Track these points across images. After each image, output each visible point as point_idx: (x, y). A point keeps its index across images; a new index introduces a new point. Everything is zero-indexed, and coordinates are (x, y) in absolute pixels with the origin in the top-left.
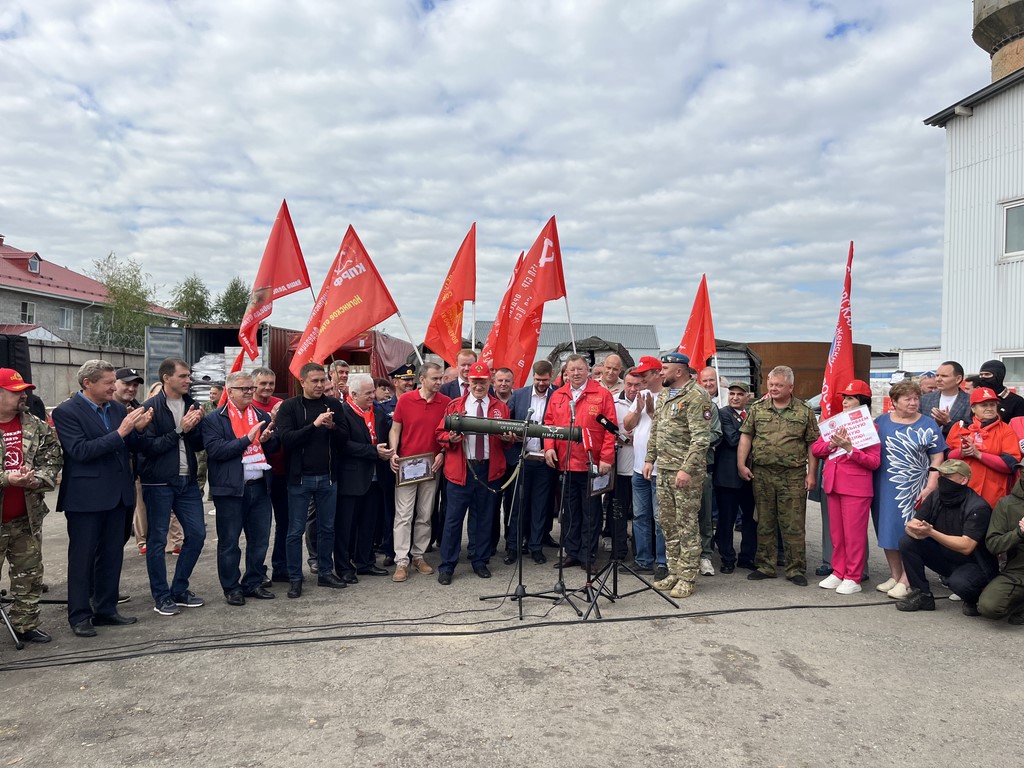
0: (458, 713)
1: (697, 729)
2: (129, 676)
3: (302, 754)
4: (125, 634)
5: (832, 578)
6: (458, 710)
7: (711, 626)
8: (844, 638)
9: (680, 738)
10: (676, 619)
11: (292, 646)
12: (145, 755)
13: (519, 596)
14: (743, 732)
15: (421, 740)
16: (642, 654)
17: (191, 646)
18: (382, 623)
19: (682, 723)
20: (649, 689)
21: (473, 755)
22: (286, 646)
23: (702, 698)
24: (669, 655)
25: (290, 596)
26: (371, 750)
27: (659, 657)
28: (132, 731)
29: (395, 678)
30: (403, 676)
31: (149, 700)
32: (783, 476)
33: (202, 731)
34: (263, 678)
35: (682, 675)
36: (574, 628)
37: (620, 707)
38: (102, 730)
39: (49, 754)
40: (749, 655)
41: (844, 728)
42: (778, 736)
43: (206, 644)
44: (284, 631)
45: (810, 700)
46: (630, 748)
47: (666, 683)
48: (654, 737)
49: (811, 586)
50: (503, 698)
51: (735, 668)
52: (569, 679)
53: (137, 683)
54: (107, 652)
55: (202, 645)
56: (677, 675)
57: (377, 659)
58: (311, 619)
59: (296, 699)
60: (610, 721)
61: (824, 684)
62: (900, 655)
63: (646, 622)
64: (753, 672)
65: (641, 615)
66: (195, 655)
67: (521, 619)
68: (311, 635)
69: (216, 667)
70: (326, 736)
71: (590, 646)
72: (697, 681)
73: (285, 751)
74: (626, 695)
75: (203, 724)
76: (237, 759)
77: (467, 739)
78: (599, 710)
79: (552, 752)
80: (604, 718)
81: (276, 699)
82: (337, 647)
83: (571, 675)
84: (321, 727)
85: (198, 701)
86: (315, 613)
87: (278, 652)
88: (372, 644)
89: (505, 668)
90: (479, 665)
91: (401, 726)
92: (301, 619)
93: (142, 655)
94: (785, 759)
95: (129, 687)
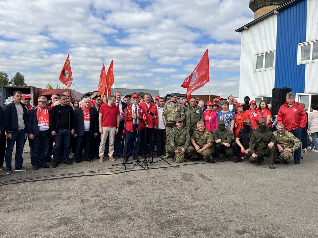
1: (178, 193)
3: (65, 206)
6: (110, 192)
7: (180, 169)
8: (215, 170)
9: (174, 194)
10: (170, 168)
11: (55, 180)
12: (13, 210)
15: (101, 200)
16: (162, 176)
18: (83, 173)
19: (174, 191)
20: (164, 184)
21: (116, 202)
22: (53, 180)
23: (179, 185)
24: (169, 176)
26: (86, 203)
27: (166, 176)
29: (90, 186)
30: (92, 185)
31: (11, 196)
33: (31, 203)
34: (47, 188)
35: (174, 180)
36: (141, 171)
37: (157, 188)
40: (191, 175)
41: (216, 190)
42: (200, 192)
44: (51, 176)
45: (207, 184)
46: (161, 198)
47: (169, 182)
48: (167, 195)
50: (123, 189)
53: (5, 192)
55: (25, 181)
56: (172, 180)
57: (83, 182)
59: (60, 193)
60: (155, 192)
61: (211, 180)
62: (230, 173)
63: (162, 169)
64: (192, 179)
65: (160, 167)
66: (23, 184)
67: (126, 170)
68: (60, 177)
69: (31, 187)
70: (71, 201)
71: (147, 175)
72: (177, 181)
73: (59, 206)
74: (158, 186)
75: (31, 201)
76: (44, 209)
77: (114, 199)
78: (151, 190)
79: (139, 200)
80: (153, 191)
81: (53, 193)
82: (70, 179)
83: (142, 182)
84: (69, 199)
85: (27, 195)
86: (60, 172)
87: (51, 182)
88: (81, 178)
89: (123, 182)
90: (115, 181)
91: (94, 197)
92: (56, 173)
93: (5, 185)
94: (202, 197)
95: (3, 193)
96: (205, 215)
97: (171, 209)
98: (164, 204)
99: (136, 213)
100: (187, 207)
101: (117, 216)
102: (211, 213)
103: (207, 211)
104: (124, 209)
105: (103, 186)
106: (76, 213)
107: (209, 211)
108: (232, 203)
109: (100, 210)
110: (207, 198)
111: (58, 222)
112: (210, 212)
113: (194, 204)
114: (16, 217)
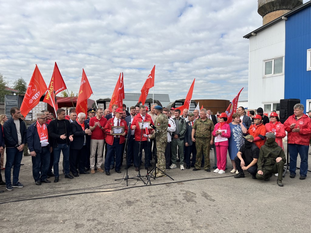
0: (107, 216)
1: (178, 216)
2: (2, 209)
3: (58, 232)
4: (0, 196)
5: (217, 169)
6: (107, 215)
7: (183, 185)
8: (220, 187)
9: (173, 219)
10: (173, 184)
11: (55, 198)
13: (127, 179)
15: (96, 225)
16: (163, 195)
17: (22, 199)
18: (84, 189)
19: (174, 215)
20: (164, 205)
21: (112, 228)
22: (53, 198)
23: (180, 207)
24: (171, 195)
25: (55, 182)
26: (80, 229)
27: (168, 195)
28: (3, 227)
29: (88, 206)
30: (90, 206)
31: (9, 217)
32: (204, 141)
33: (26, 226)
34: (45, 209)
35: (174, 200)
36: (143, 188)
37: (156, 211)
40: (193, 193)
41: (219, 213)
42: (201, 217)
43: (27, 199)
44: (52, 193)
45: (210, 206)
46: (158, 223)
47: (170, 203)
48: (165, 219)
49: (212, 172)
50: (121, 211)
51: (189, 198)
52: (141, 203)
53: (5, 212)
55: (25, 199)
57: (82, 200)
58: (61, 189)
59: (56, 215)
60: (153, 215)
61: (214, 200)
62: (235, 191)
63: (164, 185)
64: (194, 199)
65: (163, 183)
66: (23, 202)
67: (127, 186)
68: (61, 194)
69: (30, 206)
70: (66, 226)
71: (148, 193)
72: (178, 202)
73: (53, 231)
74: (158, 207)
75: (26, 224)
77: (110, 224)
78: (150, 212)
79: (136, 226)
80: (151, 215)
81: (49, 215)
82: (70, 197)
84: (64, 223)
85: (25, 217)
86: (63, 187)
87: (50, 200)
88: (81, 196)
89: (122, 201)
90: (114, 200)
91: (90, 221)
92: (58, 189)
93: (6, 203)
94: (202, 223)
95: (2, 213)
108: (235, 232)
110: (208, 225)
113: (193, 232)
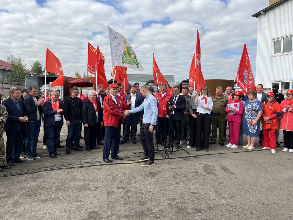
1: (202, 187)
2: (37, 178)
3: (93, 198)
4: (33, 166)
6: (134, 184)
7: (200, 159)
8: (236, 161)
9: (197, 190)
10: (190, 158)
11: (83, 168)
12: (47, 200)
14: (214, 187)
15: (126, 193)
16: (183, 167)
17: (53, 169)
19: (197, 186)
20: (186, 177)
21: (141, 196)
22: (81, 168)
23: (201, 179)
24: (190, 167)
26: (112, 196)
27: (188, 168)
28: (41, 194)
29: (115, 176)
30: (117, 175)
31: (45, 184)
33: (62, 192)
34: (77, 177)
36: (162, 161)
37: (179, 182)
38: (32, 194)
39: (18, 201)
40: (212, 167)
41: (241, 185)
42: (223, 188)
43: (58, 168)
44: (80, 164)
45: (230, 178)
46: (184, 193)
47: (191, 175)
48: (190, 190)
50: (146, 181)
51: (209, 171)
53: (40, 180)
54: (29, 171)
56: (194, 173)
57: (108, 171)
59: (88, 183)
61: (234, 174)
62: (252, 165)
63: (182, 158)
65: (180, 157)
66: (55, 171)
68: (88, 165)
69: (62, 175)
70: (99, 193)
71: (168, 166)
72: (199, 174)
73: (88, 197)
74: (180, 179)
75: (62, 191)
76: (74, 200)
77: (138, 192)
78: (174, 183)
79: (163, 195)
80: (176, 185)
81: (82, 183)
82: (96, 168)
83: (164, 174)
84: (97, 190)
85: (59, 184)
86: (88, 159)
87: (79, 170)
88: (106, 167)
89: (145, 172)
90: (138, 171)
91: (119, 189)
92: (84, 160)
93: (39, 172)
94: (226, 194)
95: (38, 181)
96: (232, 217)
97: (196, 207)
98: (188, 201)
99: (160, 210)
100: (213, 206)
101: (143, 212)
102: (239, 215)
103: (234, 212)
104: (148, 205)
105: (127, 176)
106: (103, 207)
107: (236, 211)
108: (260, 203)
109: (126, 205)
110: (232, 196)
111: (87, 216)
112: (237, 213)
113: (219, 202)
114: (49, 209)
